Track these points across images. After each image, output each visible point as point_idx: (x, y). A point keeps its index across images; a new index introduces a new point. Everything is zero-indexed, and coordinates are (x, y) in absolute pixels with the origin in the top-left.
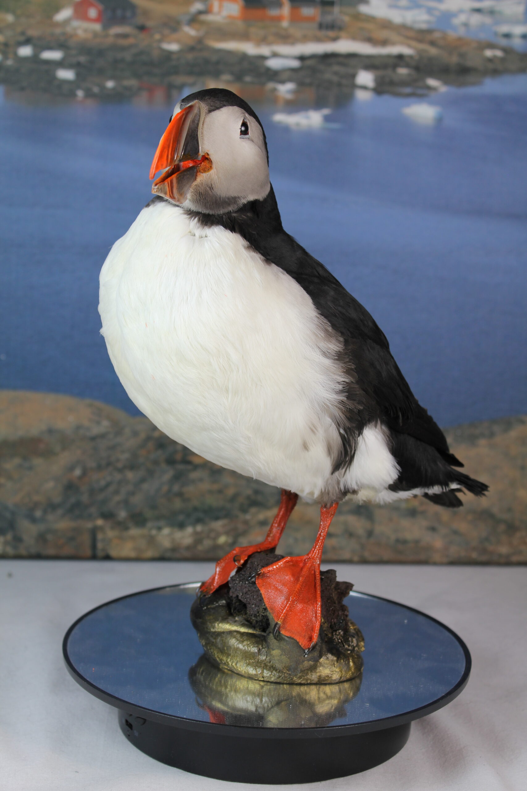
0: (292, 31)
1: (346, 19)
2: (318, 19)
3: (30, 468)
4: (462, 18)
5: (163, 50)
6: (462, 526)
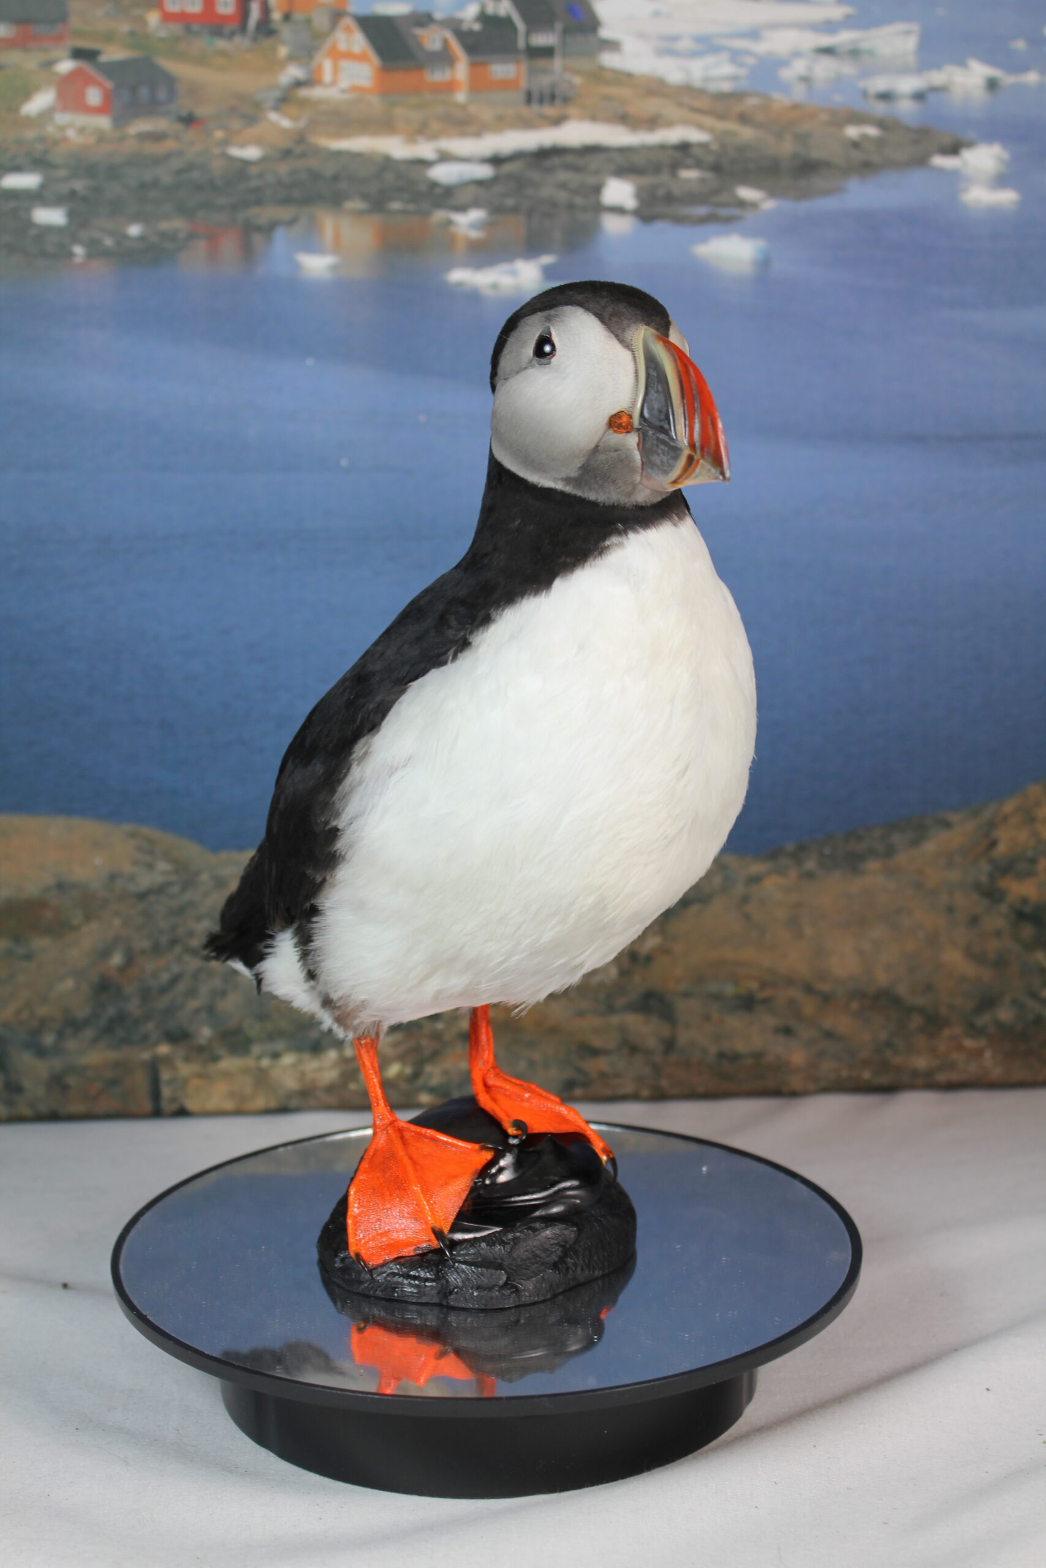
0: (473, 109)
1: (577, 80)
2: (524, 84)
3: (28, 957)
4: (799, 67)
5: (232, 159)
6: (842, 1023)
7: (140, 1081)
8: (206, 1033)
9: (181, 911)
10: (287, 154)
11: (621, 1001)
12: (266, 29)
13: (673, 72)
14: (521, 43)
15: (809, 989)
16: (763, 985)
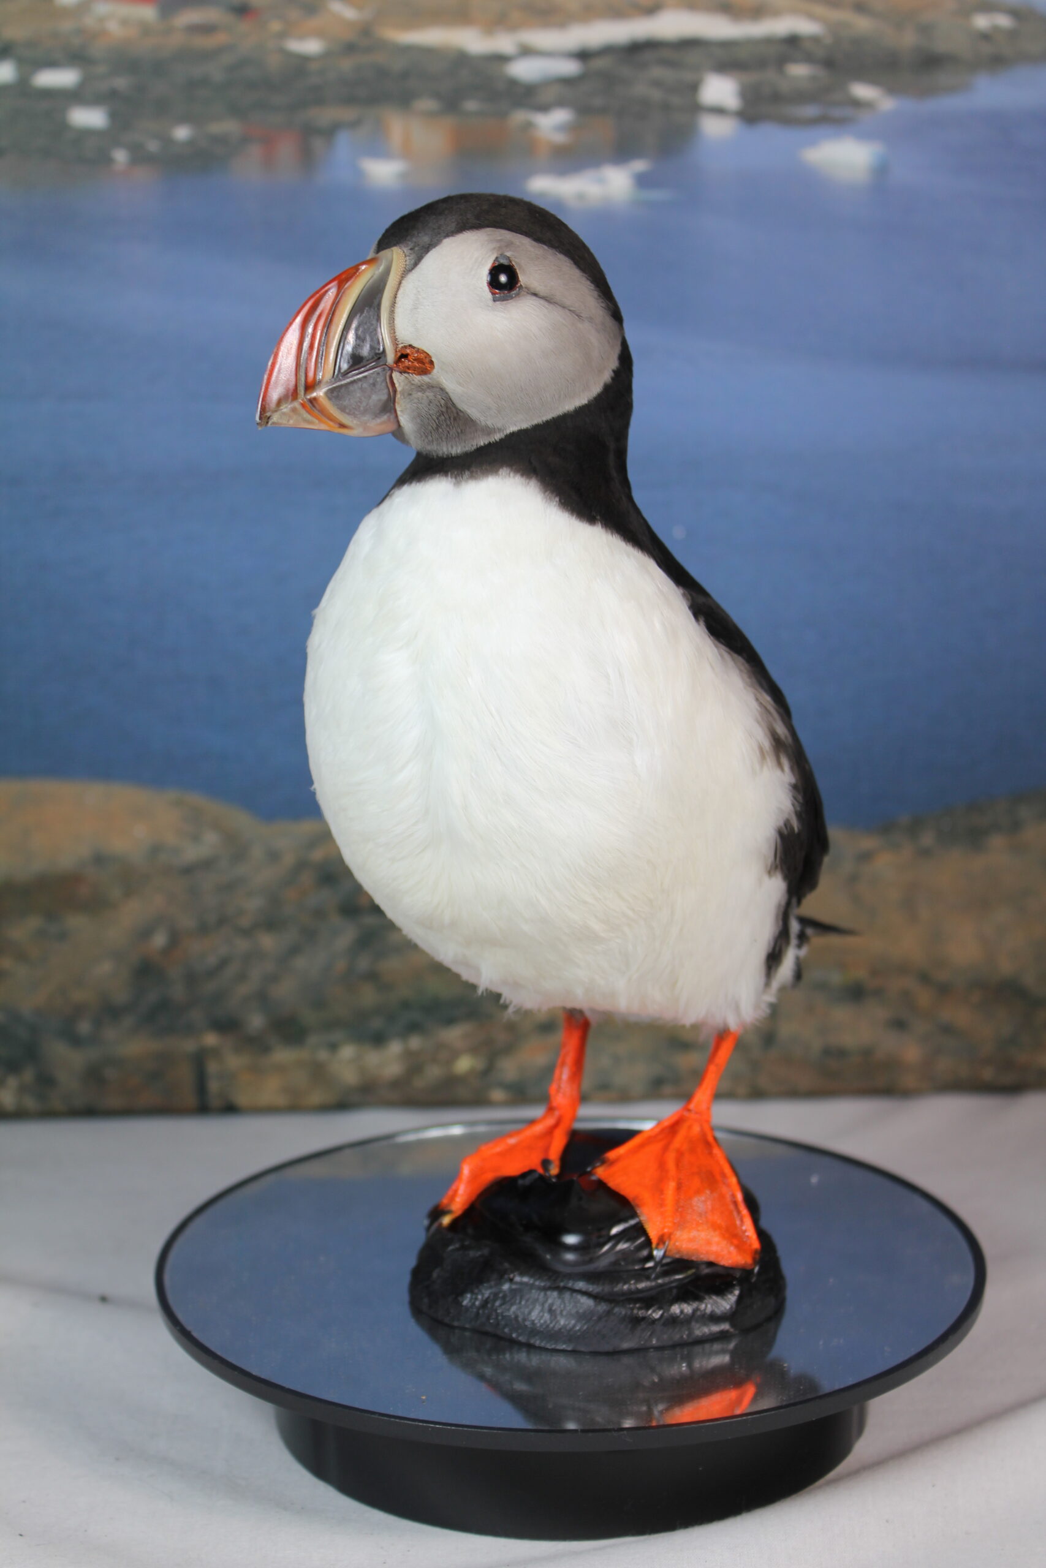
3: (62, 936)
5: (289, 55)
6: (960, 1015)
7: (184, 1074)
8: (256, 1021)
9: (229, 888)
10: (350, 48)
15: (925, 978)
16: (874, 974)
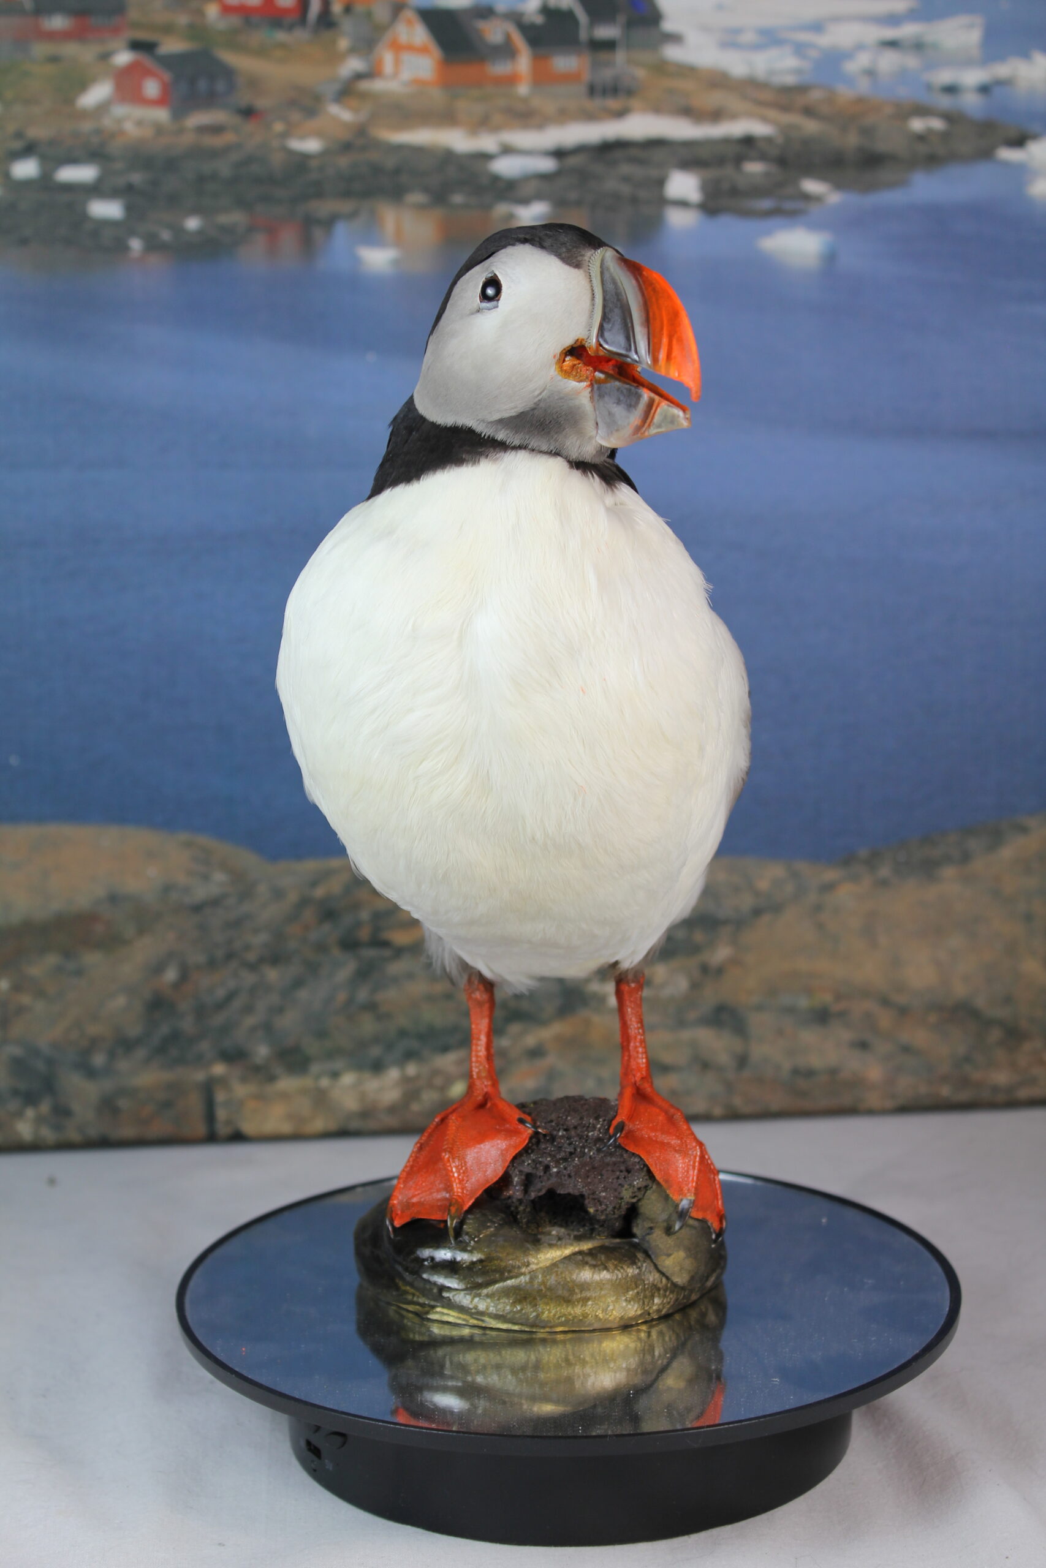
0: (537, 102)
1: (640, 73)
2: (587, 76)
3: (79, 973)
4: (863, 60)
5: (291, 153)
6: (919, 1037)
7: (194, 1103)
8: (262, 1051)
9: (236, 924)
10: (347, 147)
11: (692, 1015)
12: (326, 21)
13: (737, 65)
14: (583, 35)
15: (885, 1002)
16: (838, 997)
